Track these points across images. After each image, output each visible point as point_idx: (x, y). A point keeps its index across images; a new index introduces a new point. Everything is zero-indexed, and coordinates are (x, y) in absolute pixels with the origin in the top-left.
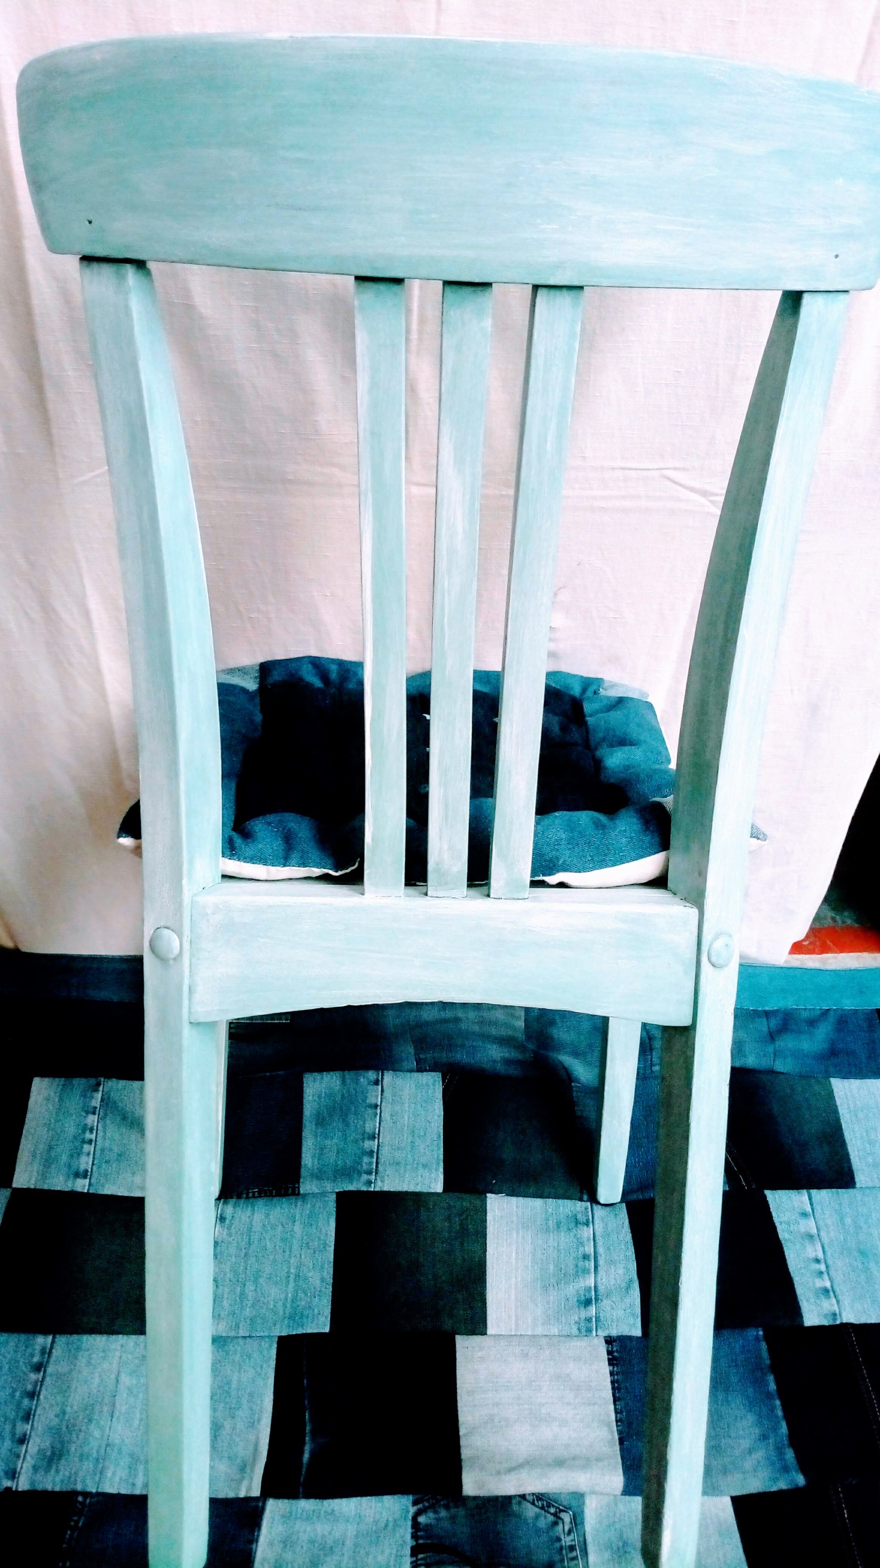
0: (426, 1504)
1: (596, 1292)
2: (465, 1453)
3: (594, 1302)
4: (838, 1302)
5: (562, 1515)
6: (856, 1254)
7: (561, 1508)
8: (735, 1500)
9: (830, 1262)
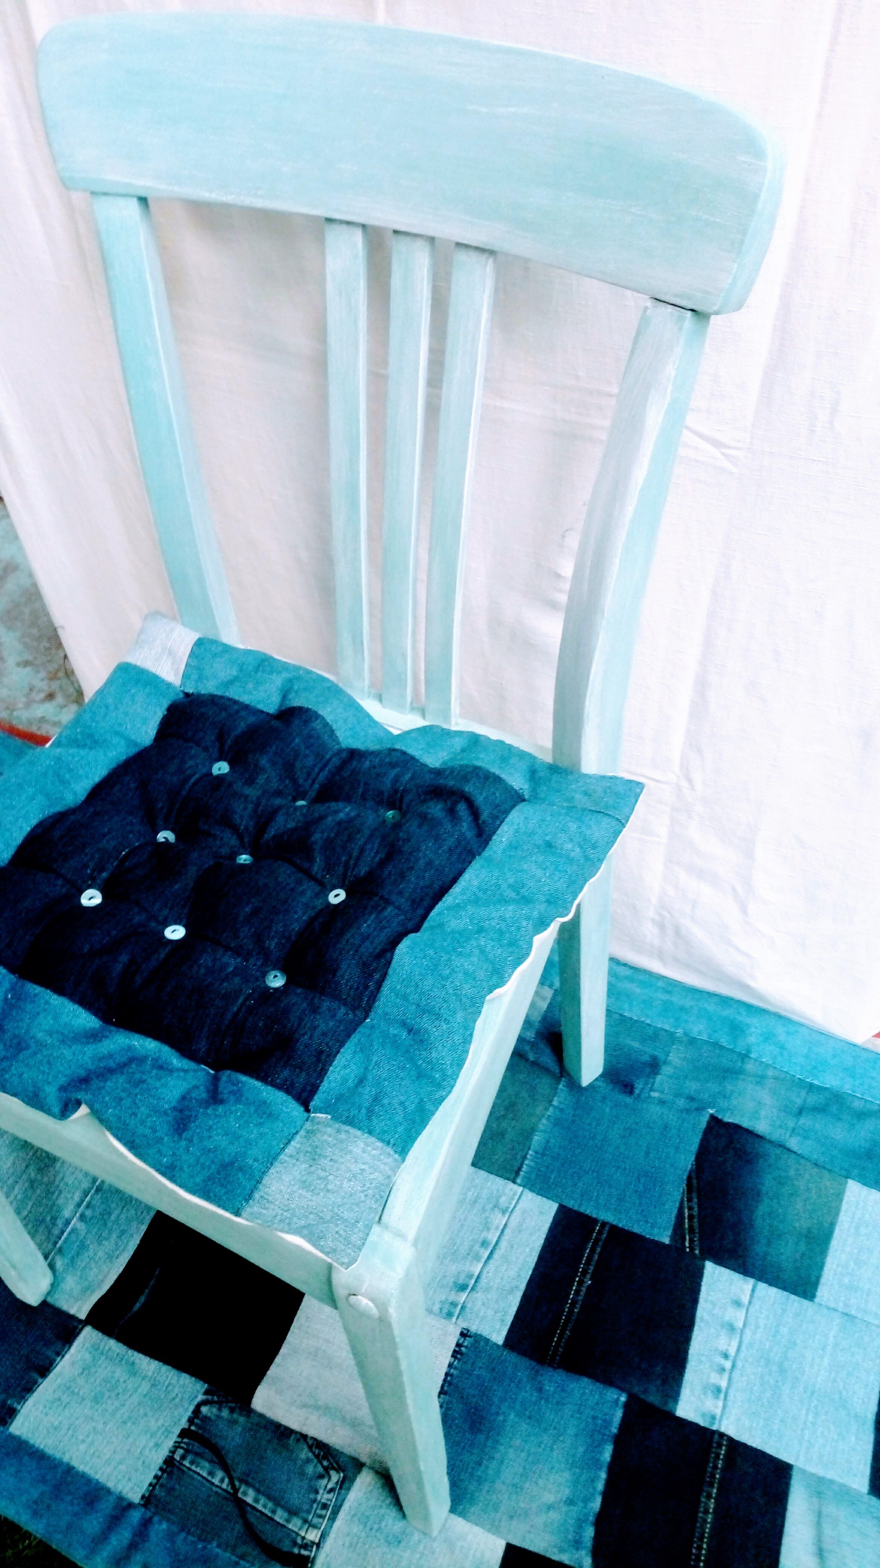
0: (216, 1398)
1: (476, 1282)
2: (273, 1371)
3: (468, 1290)
4: (724, 1407)
5: (332, 1473)
6: (774, 1368)
7: (335, 1465)
8: (510, 1549)
9: (739, 1364)
